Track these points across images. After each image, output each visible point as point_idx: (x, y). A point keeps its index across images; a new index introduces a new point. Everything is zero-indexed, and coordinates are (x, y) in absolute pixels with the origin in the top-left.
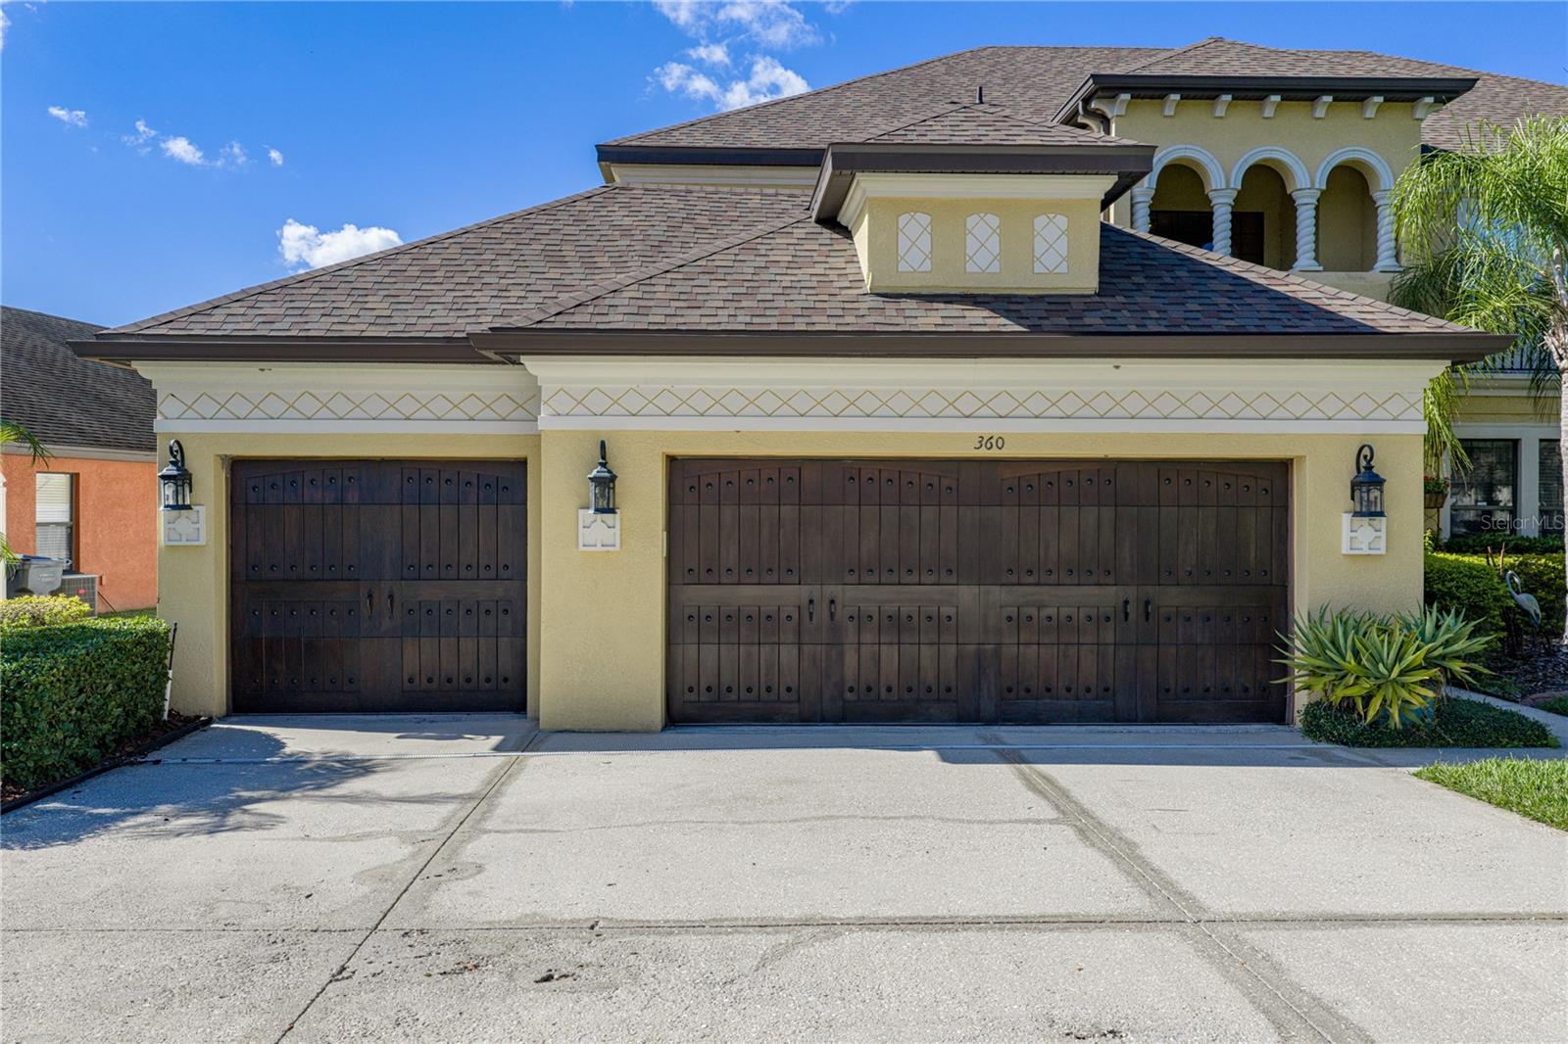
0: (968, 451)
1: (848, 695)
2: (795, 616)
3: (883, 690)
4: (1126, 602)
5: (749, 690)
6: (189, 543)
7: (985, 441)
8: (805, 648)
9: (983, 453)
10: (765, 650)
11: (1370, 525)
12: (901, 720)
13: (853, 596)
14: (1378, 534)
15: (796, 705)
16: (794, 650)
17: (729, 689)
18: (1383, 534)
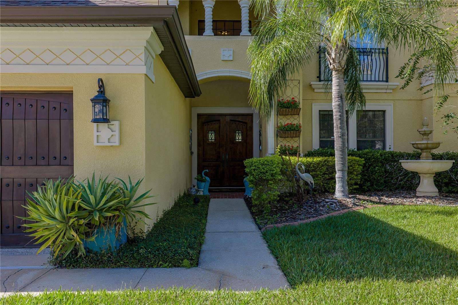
11: (109, 128)
14: (113, 133)
18: (117, 133)
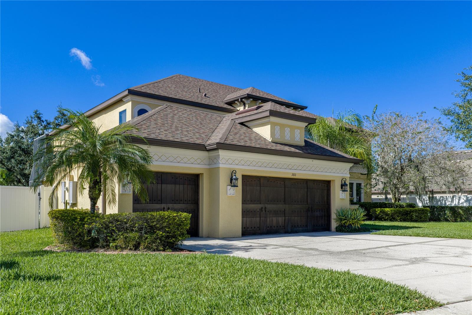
0: (290, 176)
1: (268, 228)
2: (259, 211)
3: (273, 227)
4: (309, 208)
5: (251, 228)
6: (127, 193)
7: (293, 174)
8: (261, 218)
9: (293, 177)
10: (254, 218)
11: (344, 193)
12: (276, 233)
13: (269, 207)
15: (259, 231)
16: (259, 218)
17: (248, 228)
